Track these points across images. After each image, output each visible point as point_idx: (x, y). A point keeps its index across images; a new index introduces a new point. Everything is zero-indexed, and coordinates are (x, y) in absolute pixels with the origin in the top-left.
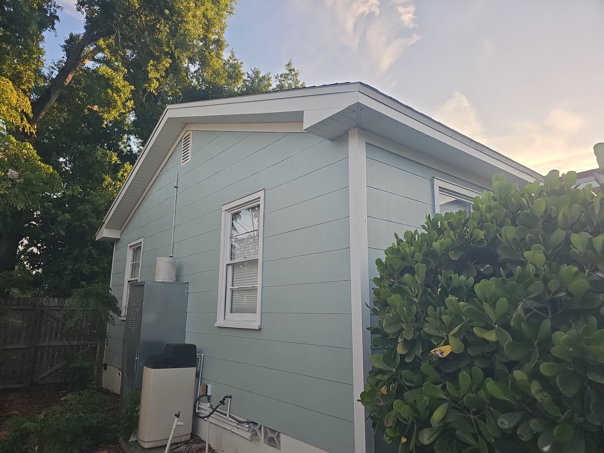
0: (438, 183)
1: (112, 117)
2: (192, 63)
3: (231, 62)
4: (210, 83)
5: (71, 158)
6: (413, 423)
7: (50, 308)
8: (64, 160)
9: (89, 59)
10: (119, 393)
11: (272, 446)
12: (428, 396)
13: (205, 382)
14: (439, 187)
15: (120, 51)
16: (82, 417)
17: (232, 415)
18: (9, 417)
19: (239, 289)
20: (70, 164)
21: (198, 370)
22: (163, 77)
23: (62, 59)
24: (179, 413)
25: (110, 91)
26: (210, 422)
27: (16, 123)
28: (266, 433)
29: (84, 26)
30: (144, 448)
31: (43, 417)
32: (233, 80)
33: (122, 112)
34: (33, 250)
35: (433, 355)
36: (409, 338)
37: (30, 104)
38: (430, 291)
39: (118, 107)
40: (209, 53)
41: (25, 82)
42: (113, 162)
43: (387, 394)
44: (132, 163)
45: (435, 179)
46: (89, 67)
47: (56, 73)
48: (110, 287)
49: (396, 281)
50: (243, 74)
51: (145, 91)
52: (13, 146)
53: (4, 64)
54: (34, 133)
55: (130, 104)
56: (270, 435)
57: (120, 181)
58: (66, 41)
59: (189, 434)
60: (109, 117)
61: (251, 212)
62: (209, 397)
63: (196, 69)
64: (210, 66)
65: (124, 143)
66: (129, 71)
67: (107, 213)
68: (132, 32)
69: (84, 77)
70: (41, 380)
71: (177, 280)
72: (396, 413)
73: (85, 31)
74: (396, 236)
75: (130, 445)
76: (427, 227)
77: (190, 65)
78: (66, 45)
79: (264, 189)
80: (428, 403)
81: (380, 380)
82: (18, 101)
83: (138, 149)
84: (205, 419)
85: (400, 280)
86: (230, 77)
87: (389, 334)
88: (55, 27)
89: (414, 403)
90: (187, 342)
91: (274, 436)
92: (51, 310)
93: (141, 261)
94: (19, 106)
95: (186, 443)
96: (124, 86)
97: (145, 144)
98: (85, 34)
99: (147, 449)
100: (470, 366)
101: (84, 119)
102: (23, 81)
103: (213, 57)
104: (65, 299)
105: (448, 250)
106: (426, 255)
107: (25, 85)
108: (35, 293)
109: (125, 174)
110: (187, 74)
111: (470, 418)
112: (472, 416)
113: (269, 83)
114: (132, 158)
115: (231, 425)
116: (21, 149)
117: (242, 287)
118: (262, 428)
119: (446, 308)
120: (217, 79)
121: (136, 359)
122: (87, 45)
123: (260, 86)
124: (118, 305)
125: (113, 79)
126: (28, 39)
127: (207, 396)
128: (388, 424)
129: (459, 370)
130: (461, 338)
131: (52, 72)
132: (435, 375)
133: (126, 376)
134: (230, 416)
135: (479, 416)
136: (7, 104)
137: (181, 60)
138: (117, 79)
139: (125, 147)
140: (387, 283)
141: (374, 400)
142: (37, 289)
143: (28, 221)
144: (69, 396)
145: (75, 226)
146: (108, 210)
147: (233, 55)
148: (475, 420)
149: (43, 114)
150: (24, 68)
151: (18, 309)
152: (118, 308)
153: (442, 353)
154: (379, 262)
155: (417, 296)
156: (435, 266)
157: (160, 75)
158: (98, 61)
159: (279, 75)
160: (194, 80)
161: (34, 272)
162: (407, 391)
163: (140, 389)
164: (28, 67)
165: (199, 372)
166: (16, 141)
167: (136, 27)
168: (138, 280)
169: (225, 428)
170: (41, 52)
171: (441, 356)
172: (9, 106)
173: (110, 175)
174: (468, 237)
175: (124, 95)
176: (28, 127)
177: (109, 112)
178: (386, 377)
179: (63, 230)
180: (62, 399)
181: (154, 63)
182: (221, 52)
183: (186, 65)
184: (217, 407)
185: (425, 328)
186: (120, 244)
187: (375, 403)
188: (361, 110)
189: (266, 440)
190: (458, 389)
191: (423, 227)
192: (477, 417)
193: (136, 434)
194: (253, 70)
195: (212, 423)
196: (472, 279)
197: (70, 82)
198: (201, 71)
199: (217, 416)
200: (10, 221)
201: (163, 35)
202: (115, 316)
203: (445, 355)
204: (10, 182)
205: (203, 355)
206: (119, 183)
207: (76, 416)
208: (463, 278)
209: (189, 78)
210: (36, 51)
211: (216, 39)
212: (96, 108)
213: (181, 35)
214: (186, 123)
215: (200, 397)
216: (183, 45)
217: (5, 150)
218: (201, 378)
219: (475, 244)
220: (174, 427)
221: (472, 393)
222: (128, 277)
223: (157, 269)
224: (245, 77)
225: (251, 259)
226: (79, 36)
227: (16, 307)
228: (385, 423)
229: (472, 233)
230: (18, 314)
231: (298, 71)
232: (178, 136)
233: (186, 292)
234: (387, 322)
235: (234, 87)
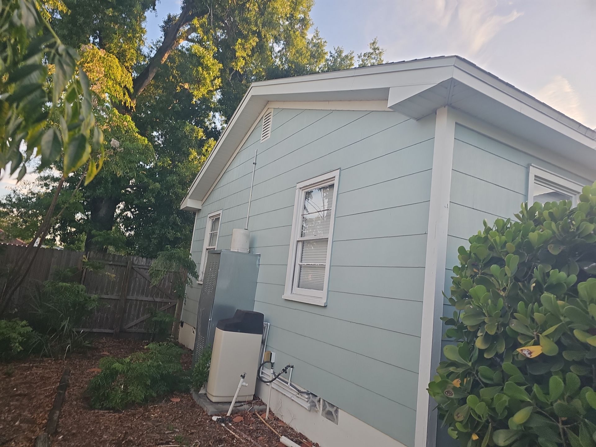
0: (533, 171)
1: (201, 94)
2: (277, 43)
3: (314, 41)
4: (292, 62)
5: (163, 132)
6: (487, 421)
7: (139, 267)
8: (157, 134)
9: (183, 39)
10: (193, 349)
11: (330, 419)
12: (509, 396)
13: (270, 349)
14: (535, 176)
15: (212, 30)
16: (161, 365)
17: (293, 384)
18: (102, 356)
19: (307, 266)
20: (162, 138)
21: (264, 338)
22: (249, 56)
23: (160, 39)
24: (245, 375)
25: (200, 69)
26: (272, 387)
27: (119, 98)
28: (324, 406)
29: (181, 6)
30: (211, 401)
31: (129, 360)
32: (315, 60)
33: (210, 90)
34: (127, 214)
35: (518, 354)
36: (492, 332)
37: (131, 80)
38: (521, 285)
39: (207, 85)
40: (294, 32)
41: (129, 60)
42: (200, 137)
43: (459, 387)
44: (216, 139)
45: (531, 167)
46: (183, 46)
47: (154, 52)
48: (190, 252)
49: (480, 271)
50: (325, 54)
51: (231, 69)
52: (116, 118)
53: (112, 42)
54: (134, 107)
55: (218, 82)
56: (328, 408)
57: (205, 156)
58: (165, 22)
59: (252, 395)
60: (198, 94)
61: (322, 193)
62: (272, 365)
63: (280, 49)
64: (294, 46)
65: (209, 120)
66: (218, 50)
67: (191, 185)
68: (223, 12)
69: (179, 56)
70: (129, 328)
71: (250, 252)
72: (469, 409)
73: (181, 12)
74: (485, 223)
75: (200, 396)
76: (521, 216)
77: (275, 44)
78: (164, 25)
79: (340, 169)
80: (507, 404)
81: (452, 372)
82: (122, 76)
83: (221, 126)
84: (267, 383)
85: (486, 271)
86: (312, 56)
87: (467, 326)
88: (156, 8)
89: (491, 401)
90: (255, 310)
91: (333, 410)
92: (139, 268)
93: (218, 231)
94: (123, 81)
95: (249, 403)
96: (213, 65)
97: (228, 122)
98: (181, 14)
99: (215, 403)
100: (564, 372)
101: (176, 96)
102: (127, 59)
103: (297, 36)
104: (152, 259)
105: (546, 242)
106: (519, 246)
107: (128, 63)
108: (127, 252)
109: (210, 149)
110: (272, 53)
111: (558, 427)
112: (560, 425)
113: (351, 63)
114: (215, 134)
115: (291, 393)
116: (122, 121)
117: (310, 264)
118: (321, 401)
119: (540, 305)
120: (300, 59)
121: (210, 320)
122: (182, 26)
123: (342, 66)
124: (196, 270)
125: (204, 58)
126: (133, 19)
127: (271, 363)
128: (458, 417)
129: (550, 374)
130: (554, 340)
131: (151, 51)
132: (518, 375)
133: (199, 334)
134: (291, 385)
135: (569, 426)
136: (112, 79)
137: (267, 39)
138: (207, 57)
139: (210, 124)
140: (469, 273)
141: (445, 391)
142: (129, 248)
143: (125, 188)
144: (151, 346)
145: (164, 194)
146: (193, 182)
147: (317, 34)
148: (563, 429)
149: (142, 90)
150: (128, 46)
151: (113, 265)
152: (196, 272)
153: (530, 353)
154: (461, 250)
155: (504, 290)
156: (528, 259)
157: (247, 54)
158: (192, 41)
159: (363, 54)
160: (278, 60)
161: (127, 234)
162: (482, 388)
163: (211, 348)
164: (131, 45)
165: (265, 339)
166: (118, 113)
167: (227, 7)
168: (215, 248)
169: (285, 395)
170: (142, 31)
171: (529, 356)
172: (115, 82)
173: (196, 150)
174: (574, 230)
175: (212, 73)
176: (129, 101)
177: (198, 89)
178: (460, 370)
179: (153, 198)
180: (146, 347)
181: (241, 41)
182: (305, 31)
183: (271, 45)
184: (279, 374)
185: (512, 324)
186: (201, 214)
187: (446, 395)
188: (454, 86)
189: (324, 413)
190: (547, 394)
191: (517, 216)
192: (566, 427)
193: (205, 388)
194: (336, 50)
195: (273, 388)
196: (574, 278)
197: (166, 61)
198: (284, 50)
199: (279, 383)
200: (111, 186)
201: (252, 14)
202: (193, 279)
203: (534, 355)
204: (112, 151)
205: (269, 324)
206: (203, 158)
207: (155, 364)
208: (563, 274)
209: (272, 58)
210: (139, 30)
211: (301, 18)
212: (186, 86)
213: (269, 13)
214: (267, 100)
215: (264, 363)
216: (270, 24)
217: (110, 121)
218: (266, 345)
219: (581, 238)
220: (239, 386)
221: (564, 401)
222: (206, 245)
223: (232, 239)
224: (327, 57)
225: (321, 238)
226: (175, 17)
227: (111, 263)
228: (456, 417)
229: (579, 226)
230: (113, 269)
231: (382, 49)
232: (260, 114)
233: (257, 263)
234: (466, 314)
235: (316, 66)
